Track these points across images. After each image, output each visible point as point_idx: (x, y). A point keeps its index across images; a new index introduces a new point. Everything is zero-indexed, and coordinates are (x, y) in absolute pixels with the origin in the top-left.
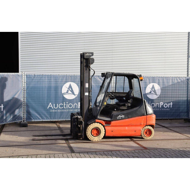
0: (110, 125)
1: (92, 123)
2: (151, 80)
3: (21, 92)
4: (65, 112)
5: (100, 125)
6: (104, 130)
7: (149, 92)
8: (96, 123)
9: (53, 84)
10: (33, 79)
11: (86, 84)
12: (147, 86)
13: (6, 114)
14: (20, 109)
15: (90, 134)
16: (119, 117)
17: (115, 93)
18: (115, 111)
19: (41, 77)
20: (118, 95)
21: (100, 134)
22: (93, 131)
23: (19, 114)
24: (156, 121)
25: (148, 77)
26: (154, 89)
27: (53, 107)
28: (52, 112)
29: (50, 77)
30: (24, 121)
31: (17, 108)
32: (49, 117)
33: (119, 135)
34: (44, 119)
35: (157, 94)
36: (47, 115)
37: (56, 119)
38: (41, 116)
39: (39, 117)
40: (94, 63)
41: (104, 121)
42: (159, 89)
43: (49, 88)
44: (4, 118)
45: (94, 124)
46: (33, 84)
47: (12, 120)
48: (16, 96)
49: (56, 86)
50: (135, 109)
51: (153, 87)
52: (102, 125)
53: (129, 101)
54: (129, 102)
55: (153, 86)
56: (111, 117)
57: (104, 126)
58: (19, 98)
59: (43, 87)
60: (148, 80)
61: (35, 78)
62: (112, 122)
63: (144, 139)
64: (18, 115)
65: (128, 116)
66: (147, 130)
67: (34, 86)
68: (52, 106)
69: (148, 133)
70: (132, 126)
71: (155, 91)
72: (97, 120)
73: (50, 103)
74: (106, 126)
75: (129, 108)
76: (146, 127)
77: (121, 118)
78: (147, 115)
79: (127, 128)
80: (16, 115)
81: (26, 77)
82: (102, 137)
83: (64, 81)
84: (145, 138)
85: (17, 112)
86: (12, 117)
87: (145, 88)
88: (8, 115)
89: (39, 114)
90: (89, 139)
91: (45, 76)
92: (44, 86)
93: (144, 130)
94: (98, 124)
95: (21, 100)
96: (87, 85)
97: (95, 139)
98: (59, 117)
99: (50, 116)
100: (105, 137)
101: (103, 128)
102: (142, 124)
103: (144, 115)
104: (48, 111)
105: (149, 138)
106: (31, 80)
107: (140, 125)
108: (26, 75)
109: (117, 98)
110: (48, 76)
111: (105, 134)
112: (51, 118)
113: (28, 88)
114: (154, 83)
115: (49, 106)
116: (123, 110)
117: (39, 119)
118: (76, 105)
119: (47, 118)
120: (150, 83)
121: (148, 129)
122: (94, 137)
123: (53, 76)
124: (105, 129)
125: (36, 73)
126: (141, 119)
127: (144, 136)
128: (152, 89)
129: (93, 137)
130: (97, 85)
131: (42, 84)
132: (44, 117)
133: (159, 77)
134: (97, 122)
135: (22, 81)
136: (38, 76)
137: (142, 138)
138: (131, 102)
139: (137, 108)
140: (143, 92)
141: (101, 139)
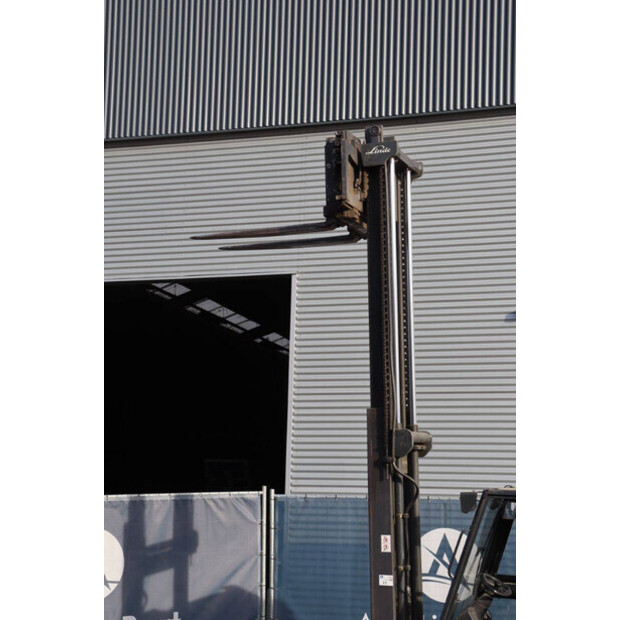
3: (256, 562)
10: (300, 515)
11: (383, 537)
19: (330, 505)
46: (300, 533)
58: (251, 589)
61: (307, 511)
67: (305, 540)
95: (256, 597)
96: (386, 544)
108: (276, 500)
135: (261, 523)
136: (320, 504)
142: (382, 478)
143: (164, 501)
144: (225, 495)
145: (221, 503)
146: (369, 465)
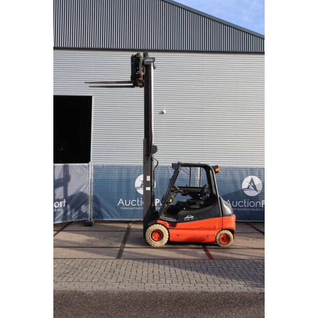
0: (175, 227)
1: (153, 225)
2: (249, 172)
3: (87, 185)
4: (138, 210)
5: (163, 227)
6: (168, 234)
7: (246, 187)
8: (158, 225)
9: (124, 176)
10: (101, 171)
12: (244, 179)
16: (186, 218)
17: (190, 187)
18: (184, 210)
19: (111, 167)
20: (192, 190)
21: (162, 238)
22: (154, 234)
23: (85, 211)
24: (236, 224)
25: (244, 168)
26: (254, 183)
27: (124, 204)
28: (124, 210)
29: (120, 168)
30: (90, 220)
31: (83, 204)
32: (119, 216)
34: (114, 218)
35: (258, 189)
36: (117, 214)
37: (127, 218)
38: (110, 215)
39: (108, 215)
41: (168, 222)
42: (260, 184)
43: (120, 180)
44: (69, 213)
45: (155, 225)
46: (101, 176)
48: (81, 190)
49: (127, 178)
50: (207, 208)
51: (252, 181)
52: (165, 227)
53: (201, 198)
54: (201, 200)
55: (252, 179)
56: (177, 219)
57: (167, 229)
58: (85, 192)
59: (112, 180)
60: (244, 172)
61: (104, 169)
62: (178, 224)
63: (220, 246)
65: (198, 217)
66: (224, 236)
67: (102, 178)
68: (123, 203)
69: (225, 239)
70: (203, 229)
71: (254, 187)
72: (159, 221)
73: (121, 199)
74: (170, 229)
75: (201, 206)
76: (223, 231)
77: (189, 220)
78: (223, 216)
79: (196, 232)
80: (82, 212)
81: (94, 168)
82: (166, 242)
83: (138, 172)
84: (222, 245)
85: (83, 209)
86: (77, 213)
87: (242, 182)
89: (108, 213)
90: (149, 243)
91: (116, 166)
92: (114, 178)
93: (220, 235)
94: (160, 225)
95: (87, 195)
96: (148, 178)
97: (156, 244)
98: (131, 216)
99: (121, 215)
100: (169, 242)
101: (167, 231)
102: (217, 227)
103: (219, 216)
104: (118, 208)
105: (227, 246)
106: (99, 172)
107: (214, 229)
108: (94, 166)
109: (190, 193)
110: (118, 166)
111: (169, 238)
112: (122, 217)
113: (95, 180)
114: (254, 175)
115: (120, 203)
116: (195, 209)
117: (108, 217)
119: (117, 217)
120: (247, 176)
121: (225, 234)
122: (155, 242)
124: (169, 232)
125: (106, 164)
126: (215, 221)
127: (221, 243)
128: (250, 183)
129: (153, 241)
131: (111, 176)
132: (114, 216)
133: (260, 168)
134: (160, 224)
136: (107, 167)
137: (217, 245)
138: (204, 199)
139: (210, 207)
140: (239, 187)
141: (164, 244)
142: (147, 160)
143: (60, 166)
144: (78, 164)
145: (77, 167)
146: (144, 156)
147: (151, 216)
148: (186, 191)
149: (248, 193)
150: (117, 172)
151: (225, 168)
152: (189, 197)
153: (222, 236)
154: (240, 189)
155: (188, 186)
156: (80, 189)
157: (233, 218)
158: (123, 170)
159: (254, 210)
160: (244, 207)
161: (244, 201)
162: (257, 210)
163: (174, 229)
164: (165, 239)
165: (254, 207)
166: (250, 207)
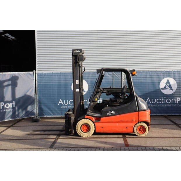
0: (100, 121)
1: (82, 119)
2: (165, 74)
3: (33, 89)
5: (90, 121)
6: (94, 127)
7: (163, 87)
8: (85, 120)
9: (63, 81)
10: (43, 77)
11: (76, 80)
12: (161, 81)
13: (18, 110)
14: (32, 105)
15: (79, 130)
16: (109, 113)
17: (113, 88)
18: (107, 107)
19: (51, 75)
20: (115, 91)
21: (89, 130)
23: (32, 110)
25: (161, 72)
26: (169, 84)
27: (64, 103)
28: (63, 108)
29: (59, 75)
30: (37, 117)
31: (30, 105)
32: (60, 113)
33: (109, 132)
34: (55, 115)
35: (173, 89)
36: (58, 111)
38: (52, 112)
40: (85, 60)
43: (59, 85)
44: (17, 113)
45: (83, 120)
46: (44, 82)
47: (24, 116)
48: (28, 94)
49: (65, 83)
50: (126, 105)
52: (92, 121)
53: (121, 97)
54: (120, 98)
55: (168, 80)
56: (101, 114)
57: (93, 122)
60: (161, 74)
61: (46, 76)
62: (102, 118)
63: (137, 136)
64: (30, 111)
65: (118, 112)
66: (140, 127)
67: (45, 83)
68: (62, 102)
69: (141, 130)
70: (123, 122)
71: (170, 86)
72: (86, 116)
73: (61, 100)
74: (95, 122)
75: (121, 104)
76: (140, 123)
77: (111, 114)
78: (139, 111)
79: (117, 124)
80: (28, 111)
82: (92, 133)
84: (139, 135)
85: (29, 108)
87: (159, 83)
88: (20, 110)
89: (51, 111)
90: (79, 134)
91: (55, 73)
92: (54, 83)
93: (137, 127)
94: (88, 120)
95: (33, 97)
96: (77, 82)
97: (85, 135)
99: (61, 112)
100: (95, 133)
101: (93, 124)
102: (134, 120)
103: (135, 111)
105: (143, 135)
106: (42, 78)
107: (132, 122)
109: (113, 93)
110: (57, 73)
111: (95, 130)
112: (62, 114)
113: (39, 85)
114: (169, 77)
115: (60, 102)
116: (116, 106)
117: (51, 115)
118: (86, 101)
119: (59, 114)
120: (164, 77)
121: (142, 125)
122: (84, 133)
123: (63, 73)
124: (95, 125)
125: (47, 72)
126: (133, 116)
127: (138, 133)
128: (167, 84)
129: (82, 133)
130: (107, 81)
131: (52, 82)
132: (56, 113)
133: (175, 71)
134: (87, 118)
135: (34, 80)
136: (49, 75)
137: (135, 135)
138: (123, 98)
139: (129, 104)
140: (157, 87)
141: (91, 135)
142: (76, 67)
143: (9, 74)
145: (23, 75)
147: (81, 112)
148: (110, 91)
149: (165, 92)
150: (56, 78)
151: (145, 72)
152: (112, 96)
153: (139, 128)
154: (157, 89)
155: (111, 87)
156: (27, 92)
157: (148, 112)
158: (62, 76)
159: (170, 105)
160: (161, 104)
161: (161, 99)
162: (172, 105)
163: (99, 122)
164: (92, 131)
165: (171, 103)
166: (166, 104)
